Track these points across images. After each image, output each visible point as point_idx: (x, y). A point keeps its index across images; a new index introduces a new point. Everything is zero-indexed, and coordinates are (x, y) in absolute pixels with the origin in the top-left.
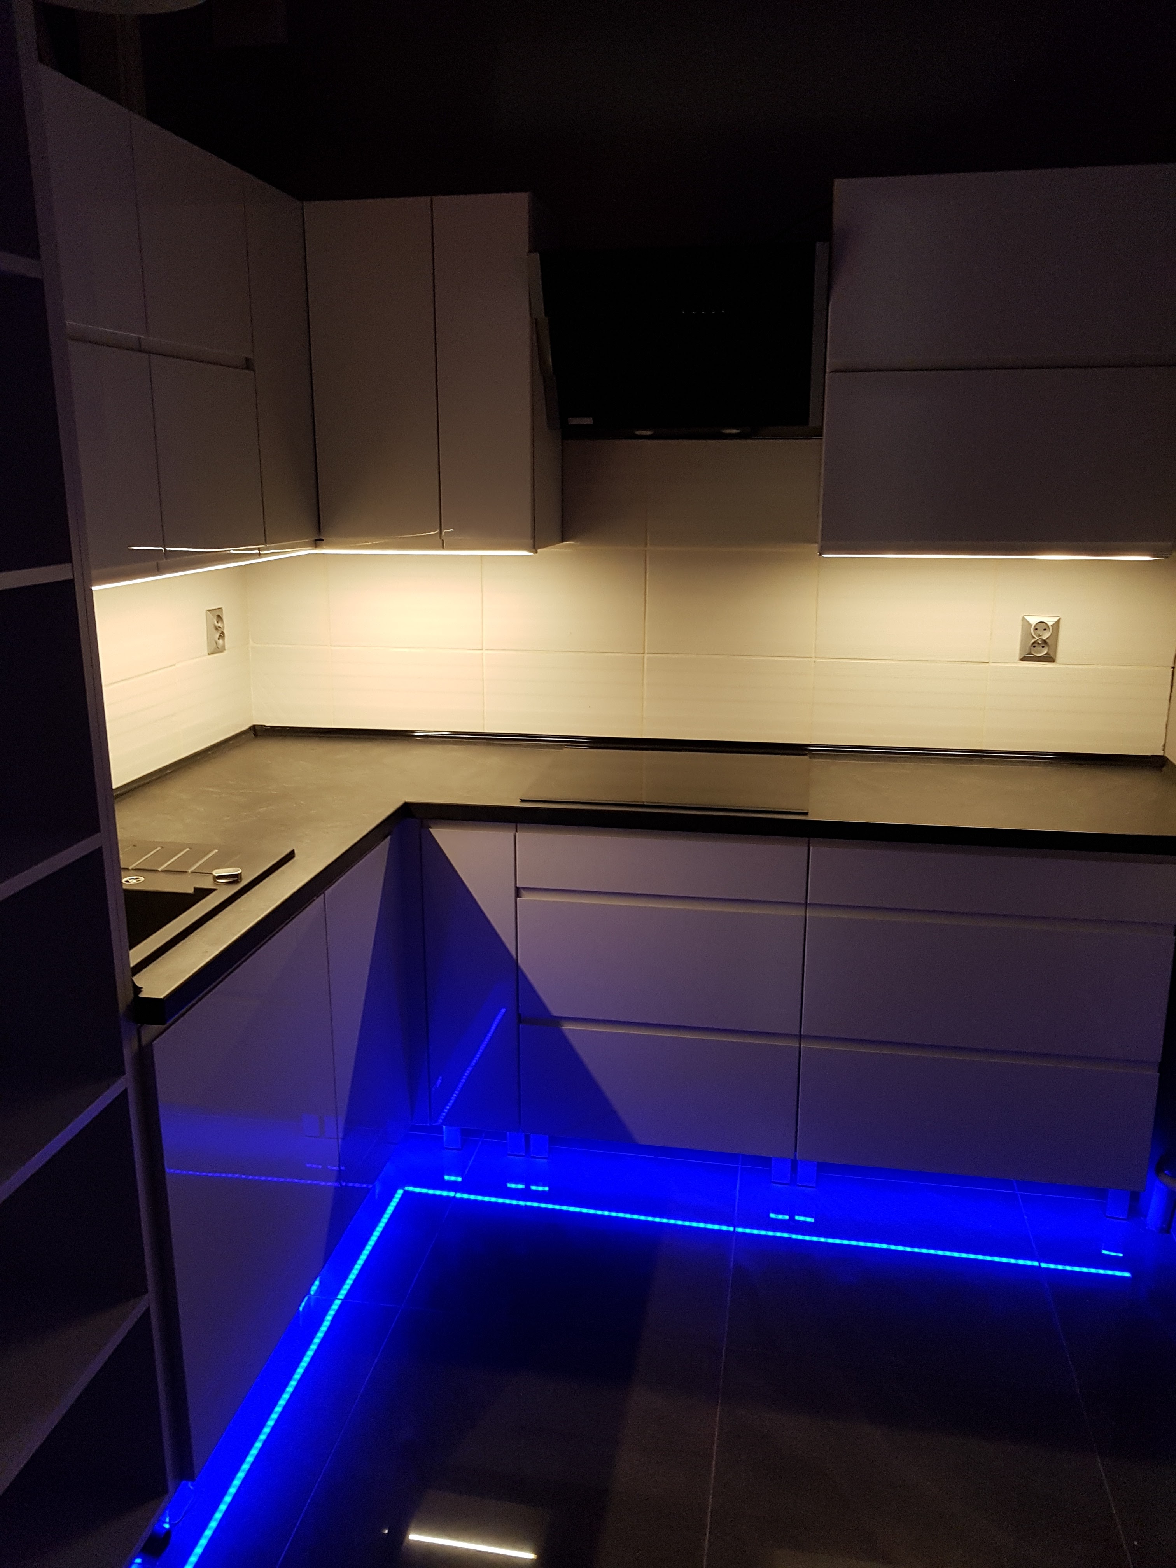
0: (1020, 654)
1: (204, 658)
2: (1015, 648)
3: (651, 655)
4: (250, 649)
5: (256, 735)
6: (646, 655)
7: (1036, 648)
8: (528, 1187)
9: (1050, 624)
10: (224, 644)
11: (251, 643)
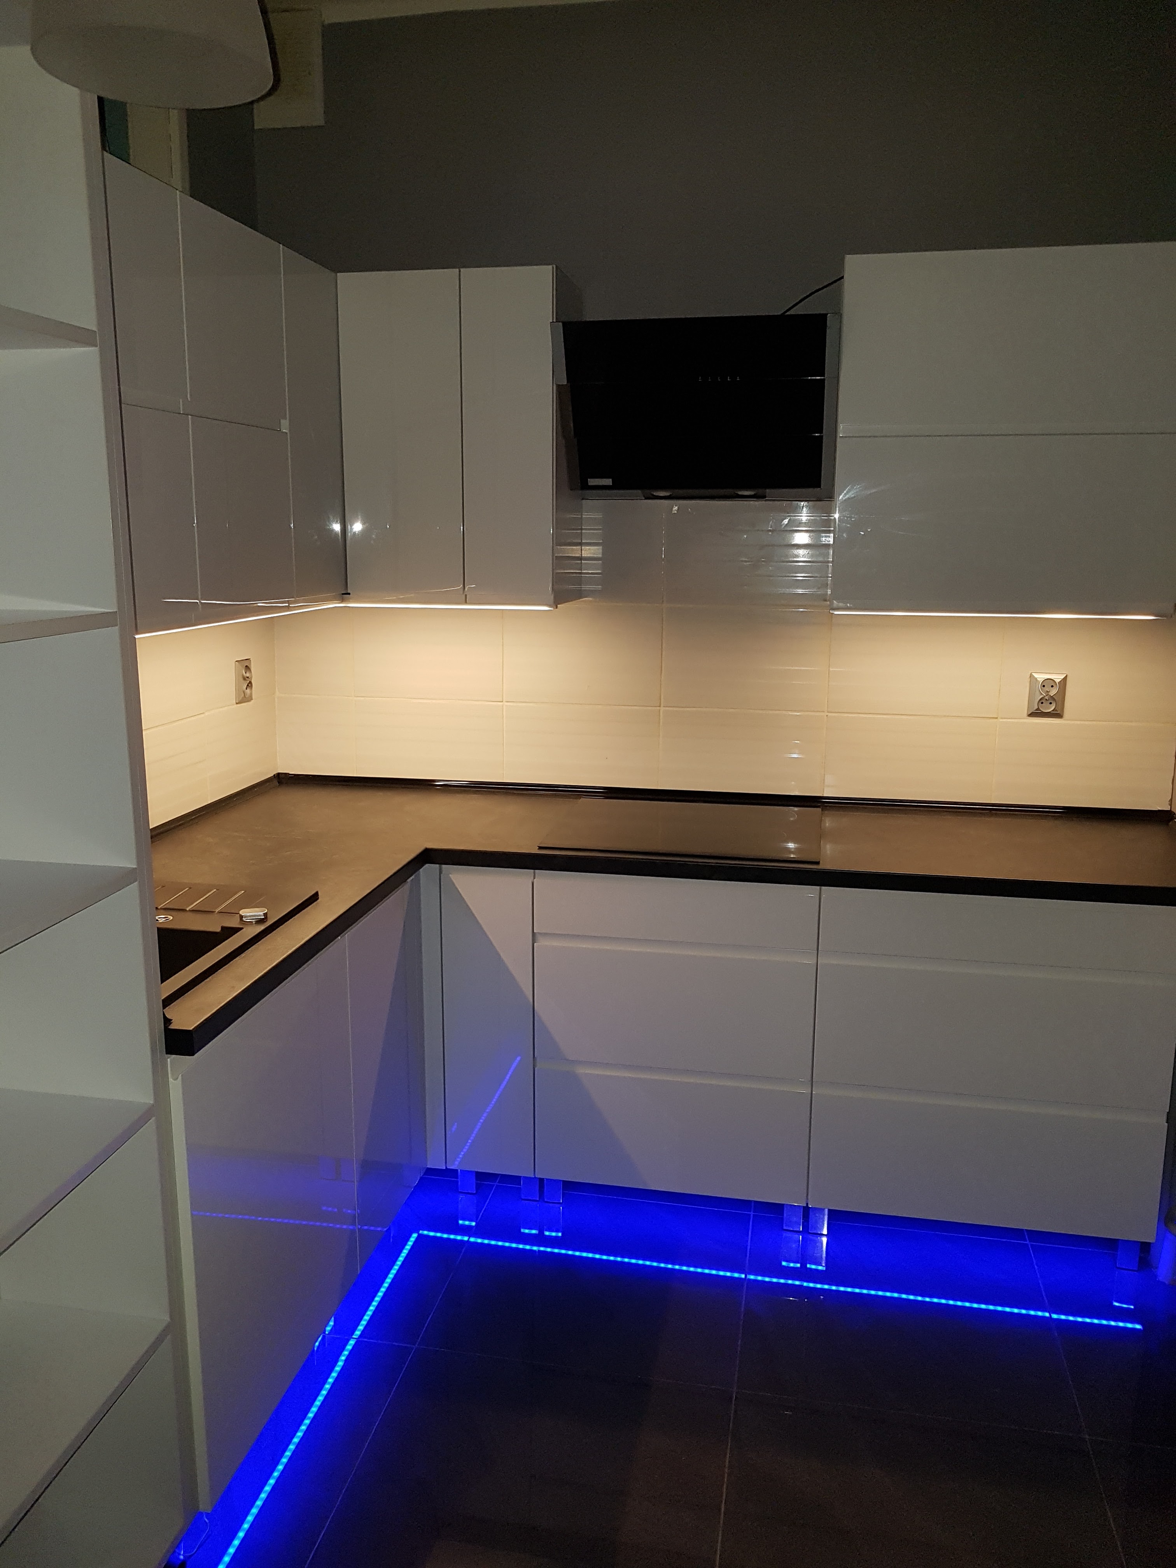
0: (1029, 711)
1: (232, 707)
2: (1023, 705)
3: (667, 708)
4: (276, 699)
5: (280, 783)
6: (662, 709)
7: (1044, 704)
8: (541, 1232)
9: (1057, 681)
10: (251, 694)
11: (277, 693)
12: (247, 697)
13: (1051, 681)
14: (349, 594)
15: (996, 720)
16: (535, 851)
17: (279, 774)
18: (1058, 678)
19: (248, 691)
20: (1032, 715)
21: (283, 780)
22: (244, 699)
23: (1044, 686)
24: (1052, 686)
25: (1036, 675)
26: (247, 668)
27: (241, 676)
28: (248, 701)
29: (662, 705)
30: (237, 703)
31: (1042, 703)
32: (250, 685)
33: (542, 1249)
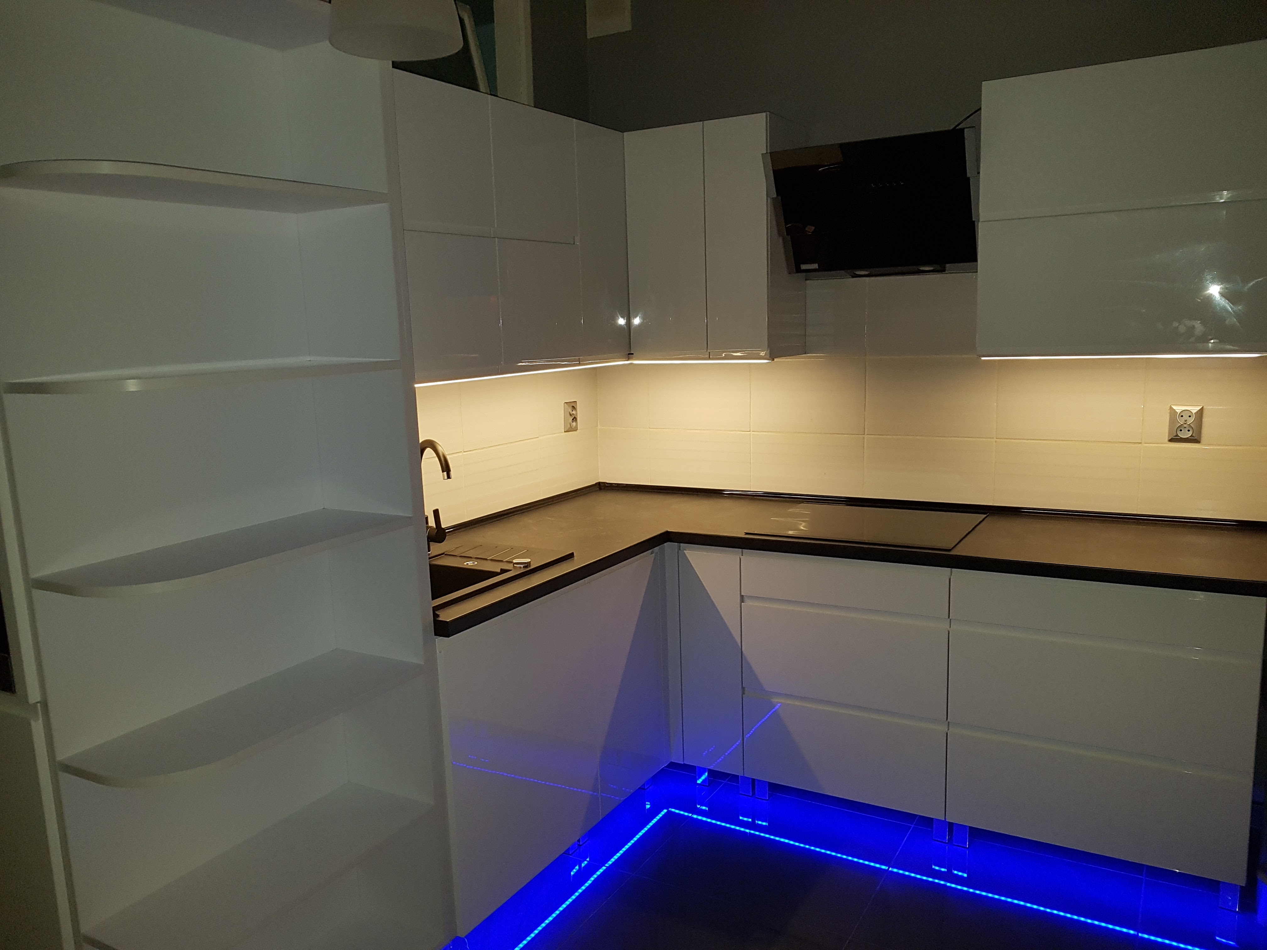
0: (1169, 437)
1: (562, 434)
2: (1165, 432)
3: (869, 436)
4: (598, 430)
5: (600, 489)
6: (866, 436)
7: (1183, 431)
8: (753, 821)
9: (1194, 412)
10: (577, 424)
11: (599, 427)
12: (573, 427)
13: (1188, 411)
14: (633, 354)
15: (1140, 445)
16: (743, 536)
17: (599, 483)
18: (1195, 409)
19: (574, 424)
20: (1171, 440)
21: (602, 487)
22: (570, 429)
23: (1182, 416)
24: (1190, 416)
25: (1174, 407)
26: (574, 408)
27: (569, 414)
28: (576, 430)
29: (866, 434)
30: (565, 432)
31: (1181, 430)
32: (575, 419)
33: (752, 832)
